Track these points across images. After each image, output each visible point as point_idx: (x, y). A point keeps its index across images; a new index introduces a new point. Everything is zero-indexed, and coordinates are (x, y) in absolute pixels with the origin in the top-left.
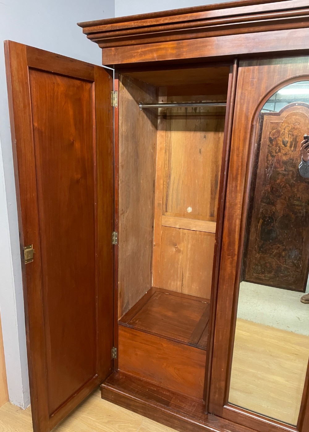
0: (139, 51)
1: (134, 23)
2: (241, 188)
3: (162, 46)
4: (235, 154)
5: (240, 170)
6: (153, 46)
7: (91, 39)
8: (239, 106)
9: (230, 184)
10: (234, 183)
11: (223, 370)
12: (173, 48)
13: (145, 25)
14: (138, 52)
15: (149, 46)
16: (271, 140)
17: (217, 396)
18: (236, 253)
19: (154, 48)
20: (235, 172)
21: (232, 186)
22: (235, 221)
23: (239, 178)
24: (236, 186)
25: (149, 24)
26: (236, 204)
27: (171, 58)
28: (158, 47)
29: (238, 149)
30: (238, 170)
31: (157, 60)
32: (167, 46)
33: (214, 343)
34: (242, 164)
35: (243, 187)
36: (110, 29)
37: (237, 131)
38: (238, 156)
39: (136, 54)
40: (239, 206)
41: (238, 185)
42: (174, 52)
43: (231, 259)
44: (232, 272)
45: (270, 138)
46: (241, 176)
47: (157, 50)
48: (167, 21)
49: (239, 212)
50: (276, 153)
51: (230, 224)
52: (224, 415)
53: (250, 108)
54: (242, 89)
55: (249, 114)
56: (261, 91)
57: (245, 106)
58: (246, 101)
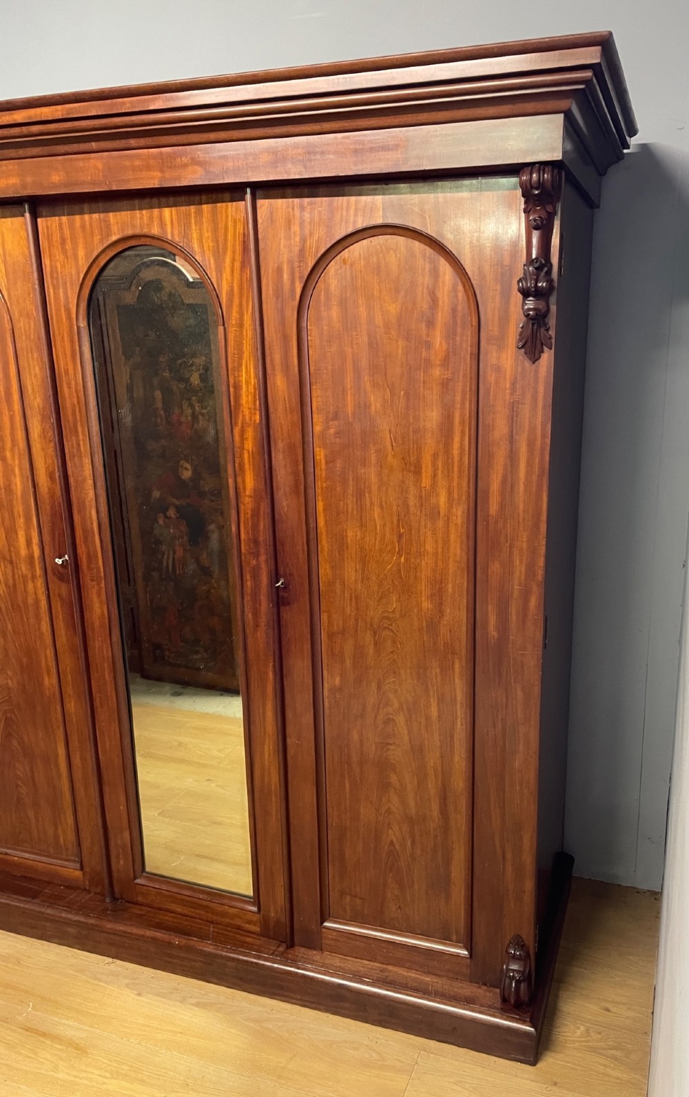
2: (85, 448)
4: (65, 384)
5: (78, 414)
8: (51, 291)
9: (67, 440)
10: (74, 438)
11: (122, 808)
17: (122, 862)
18: (102, 574)
20: (71, 418)
21: (73, 445)
22: (90, 513)
23: (80, 430)
24: (79, 445)
26: (84, 480)
29: (67, 373)
30: (74, 411)
33: (101, 757)
34: (78, 402)
35: (88, 445)
37: (58, 339)
38: (69, 387)
40: (90, 482)
41: (81, 443)
43: (96, 588)
46: (82, 425)
49: (91, 494)
51: (83, 519)
52: (140, 899)
53: (70, 295)
54: (51, 261)
55: (71, 306)
56: (80, 263)
57: (61, 291)
58: (60, 280)
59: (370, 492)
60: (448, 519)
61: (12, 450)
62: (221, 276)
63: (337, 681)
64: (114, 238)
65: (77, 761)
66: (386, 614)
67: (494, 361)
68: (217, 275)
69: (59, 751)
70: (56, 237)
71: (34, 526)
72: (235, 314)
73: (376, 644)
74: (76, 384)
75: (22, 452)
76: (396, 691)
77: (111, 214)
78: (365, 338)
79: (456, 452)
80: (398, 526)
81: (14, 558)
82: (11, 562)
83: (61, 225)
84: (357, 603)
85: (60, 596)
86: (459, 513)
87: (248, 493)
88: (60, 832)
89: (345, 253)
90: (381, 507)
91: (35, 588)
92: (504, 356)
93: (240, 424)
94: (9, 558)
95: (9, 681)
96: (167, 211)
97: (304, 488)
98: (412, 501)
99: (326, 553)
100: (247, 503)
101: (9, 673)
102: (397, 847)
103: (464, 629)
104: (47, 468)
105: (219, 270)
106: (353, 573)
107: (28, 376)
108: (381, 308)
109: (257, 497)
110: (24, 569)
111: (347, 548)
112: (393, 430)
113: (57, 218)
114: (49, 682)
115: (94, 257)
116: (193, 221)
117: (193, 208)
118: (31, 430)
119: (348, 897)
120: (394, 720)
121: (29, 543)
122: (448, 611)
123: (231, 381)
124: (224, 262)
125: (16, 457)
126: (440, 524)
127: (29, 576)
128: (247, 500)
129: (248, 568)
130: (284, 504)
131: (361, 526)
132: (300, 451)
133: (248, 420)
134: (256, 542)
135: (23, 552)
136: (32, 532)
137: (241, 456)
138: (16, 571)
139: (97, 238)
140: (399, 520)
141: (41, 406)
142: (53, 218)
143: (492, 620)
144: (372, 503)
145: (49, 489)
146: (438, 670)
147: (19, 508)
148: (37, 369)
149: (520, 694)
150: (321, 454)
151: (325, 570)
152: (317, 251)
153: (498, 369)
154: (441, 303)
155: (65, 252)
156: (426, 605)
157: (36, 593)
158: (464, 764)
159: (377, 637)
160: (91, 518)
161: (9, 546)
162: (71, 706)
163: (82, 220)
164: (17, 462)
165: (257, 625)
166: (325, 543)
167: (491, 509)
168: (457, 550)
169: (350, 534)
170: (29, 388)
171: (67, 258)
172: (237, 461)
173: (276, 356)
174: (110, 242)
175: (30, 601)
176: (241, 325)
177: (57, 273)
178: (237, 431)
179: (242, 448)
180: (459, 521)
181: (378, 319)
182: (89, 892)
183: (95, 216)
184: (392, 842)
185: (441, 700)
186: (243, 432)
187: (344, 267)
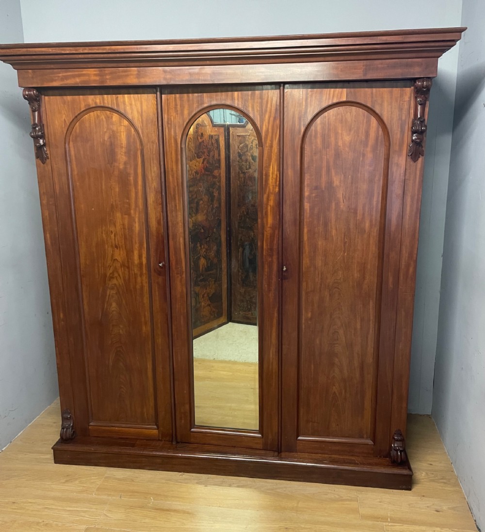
0: (60, 75)
1: (52, 50)
2: (179, 207)
3: (84, 72)
4: (170, 176)
5: (176, 190)
6: (75, 71)
7: (4, 61)
8: (167, 130)
9: (169, 204)
10: (173, 202)
11: (185, 392)
12: (95, 75)
13: (63, 52)
14: (59, 77)
15: (70, 72)
16: (240, 156)
17: (183, 421)
18: (184, 270)
19: (76, 73)
20: (172, 193)
21: (172, 206)
22: (179, 239)
23: (177, 198)
24: (176, 206)
25: (68, 52)
26: (177, 223)
27: (94, 83)
28: (80, 73)
29: (172, 170)
31: (80, 85)
32: (89, 72)
33: (175, 366)
34: (178, 185)
35: (182, 206)
36: (26, 53)
37: (169, 154)
38: (173, 177)
39: (57, 78)
40: (181, 224)
41: (177, 205)
42: (97, 78)
43: (180, 277)
44: (182, 290)
45: (239, 153)
46: (178, 196)
47: (79, 76)
48: (86, 51)
49: (181, 230)
50: (247, 170)
51: (175, 243)
52: (192, 440)
53: (177, 132)
54: (168, 115)
55: (177, 137)
56: (185, 117)
57: (172, 130)
58: (173, 125)
59: (331, 223)
60: (370, 234)
61: (135, 210)
62: (263, 124)
63: (309, 315)
64: (206, 105)
65: (159, 369)
66: (336, 281)
67: (396, 162)
68: (260, 123)
69: (148, 366)
70: (172, 105)
71: (144, 248)
72: (268, 142)
73: (330, 295)
74: (177, 175)
75: (140, 210)
76: (340, 317)
77: (205, 94)
78: (333, 152)
79: (375, 203)
80: (344, 239)
81: (130, 265)
82: (128, 268)
83: (175, 98)
84: (321, 276)
85: (158, 283)
86: (375, 231)
87: (269, 226)
88: (145, 410)
89: (326, 114)
90: (336, 230)
91: (142, 280)
92: (401, 159)
93: (267, 193)
94: (127, 265)
95: (121, 331)
96: (236, 93)
97: (299, 223)
98: (352, 226)
99: (307, 253)
100: (268, 231)
101: (121, 326)
102: (337, 395)
103: (375, 285)
104: (156, 218)
105: (262, 121)
106: (320, 262)
107: (149, 172)
108: (342, 138)
109: (273, 228)
110: (136, 271)
111: (318, 250)
112: (344, 194)
113: (174, 95)
114: (146, 329)
115: (193, 114)
116: (250, 98)
117: (250, 92)
118: (149, 199)
119: (310, 424)
120: (338, 332)
121: (140, 257)
122: (368, 277)
123: (264, 172)
124: (265, 117)
125: (137, 214)
126: (366, 236)
127: (139, 273)
128: (268, 229)
129: (267, 263)
130: (288, 230)
131: (326, 239)
132: (298, 205)
133: (271, 191)
134: (271, 249)
135: (136, 261)
136: (143, 252)
137: (267, 208)
138: (131, 272)
139: (195, 105)
140: (345, 236)
141: (156, 187)
142: (171, 95)
143: (391, 280)
144: (331, 228)
145: (156, 229)
146: (361, 306)
147: (136, 239)
148: (155, 169)
149: (403, 313)
150: (307, 206)
151: (306, 261)
152: (313, 112)
153: (398, 165)
154: (371, 136)
155: (176, 111)
156: (356, 275)
157: (142, 283)
158: (373, 350)
159: (331, 292)
160: (179, 242)
161: (128, 259)
162: (159, 340)
163: (188, 97)
164: (137, 216)
165: (269, 290)
166: (306, 248)
167: (392, 228)
168: (373, 248)
169: (320, 243)
170: (150, 178)
171: (177, 114)
172: (264, 211)
173: (289, 161)
174: (203, 107)
175: (138, 287)
176: (271, 146)
177: (171, 121)
178: (265, 196)
179: (267, 204)
180: (375, 234)
181: (340, 143)
182: (161, 440)
183: (196, 95)
184: (335, 392)
185: (362, 320)
186: (268, 196)
187: (325, 119)
